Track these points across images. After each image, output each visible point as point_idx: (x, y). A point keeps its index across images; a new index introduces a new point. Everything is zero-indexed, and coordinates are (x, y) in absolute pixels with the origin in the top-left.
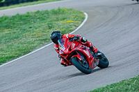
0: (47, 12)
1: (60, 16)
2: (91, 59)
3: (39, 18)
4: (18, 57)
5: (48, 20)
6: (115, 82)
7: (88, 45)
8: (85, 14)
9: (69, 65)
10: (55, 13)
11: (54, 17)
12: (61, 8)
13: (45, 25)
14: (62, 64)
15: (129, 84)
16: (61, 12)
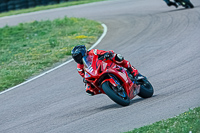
0: (48, 24)
1: (68, 29)
2: (129, 84)
3: (37, 32)
4: (7, 88)
5: (51, 34)
6: (146, 125)
7: (124, 64)
8: (104, 25)
9: (98, 93)
10: (60, 24)
11: (59, 31)
12: (69, 17)
13: (45, 41)
14: (88, 91)
15: (166, 128)
16: (69, 23)
